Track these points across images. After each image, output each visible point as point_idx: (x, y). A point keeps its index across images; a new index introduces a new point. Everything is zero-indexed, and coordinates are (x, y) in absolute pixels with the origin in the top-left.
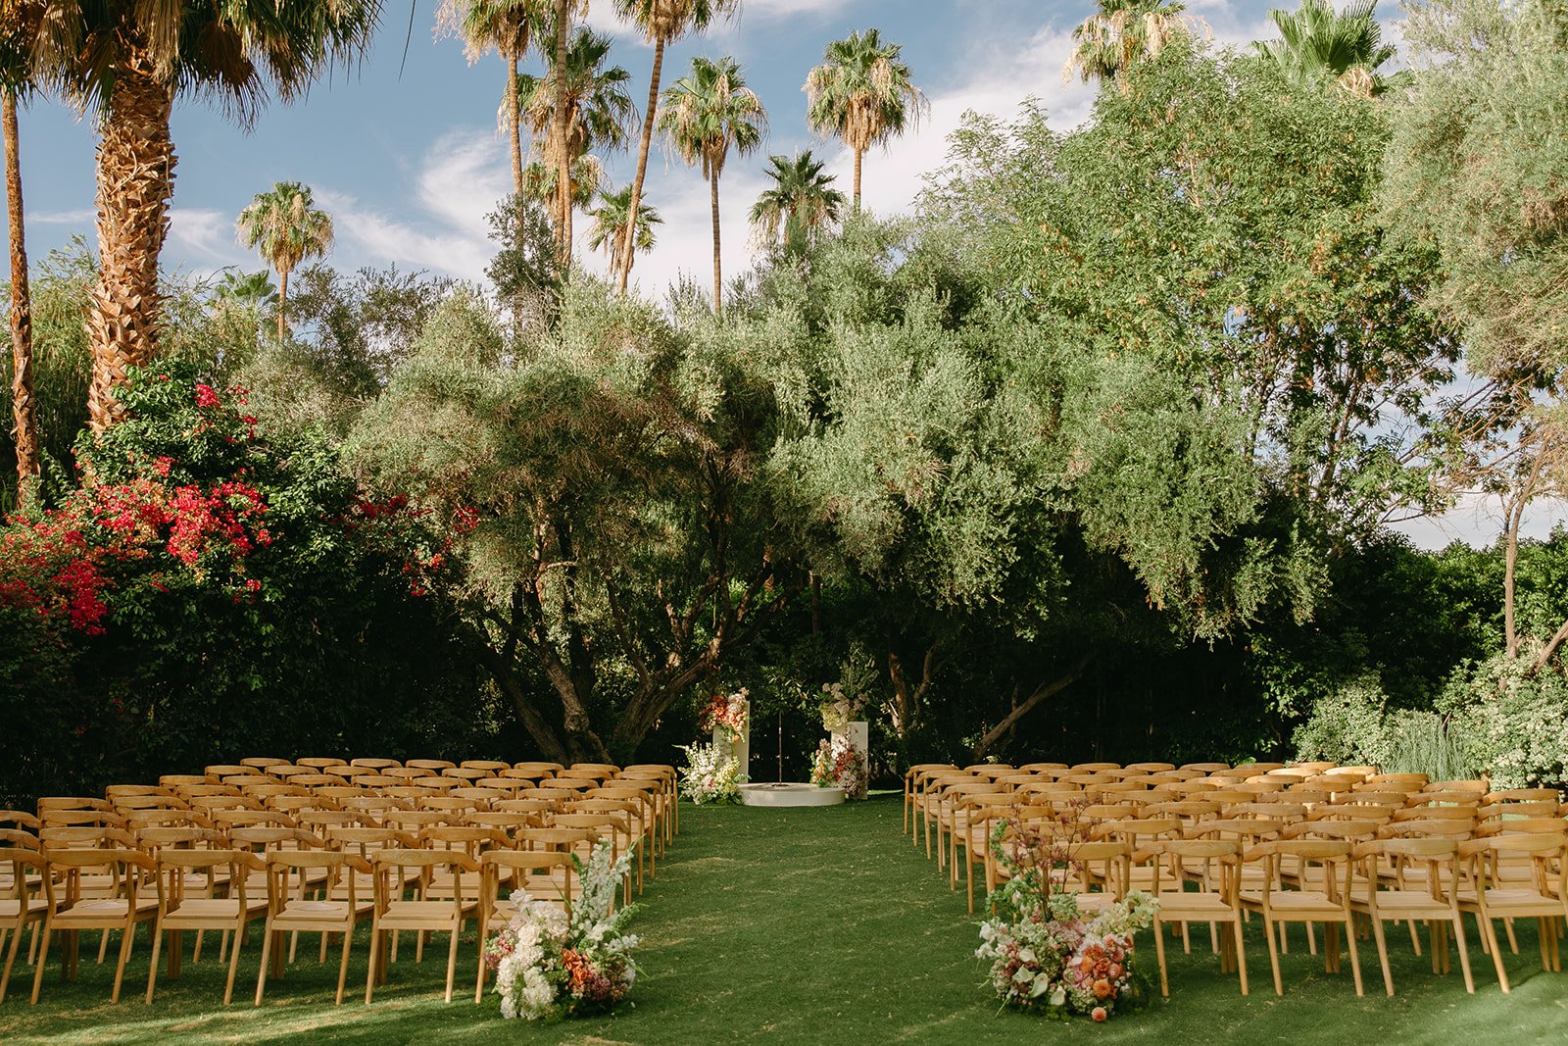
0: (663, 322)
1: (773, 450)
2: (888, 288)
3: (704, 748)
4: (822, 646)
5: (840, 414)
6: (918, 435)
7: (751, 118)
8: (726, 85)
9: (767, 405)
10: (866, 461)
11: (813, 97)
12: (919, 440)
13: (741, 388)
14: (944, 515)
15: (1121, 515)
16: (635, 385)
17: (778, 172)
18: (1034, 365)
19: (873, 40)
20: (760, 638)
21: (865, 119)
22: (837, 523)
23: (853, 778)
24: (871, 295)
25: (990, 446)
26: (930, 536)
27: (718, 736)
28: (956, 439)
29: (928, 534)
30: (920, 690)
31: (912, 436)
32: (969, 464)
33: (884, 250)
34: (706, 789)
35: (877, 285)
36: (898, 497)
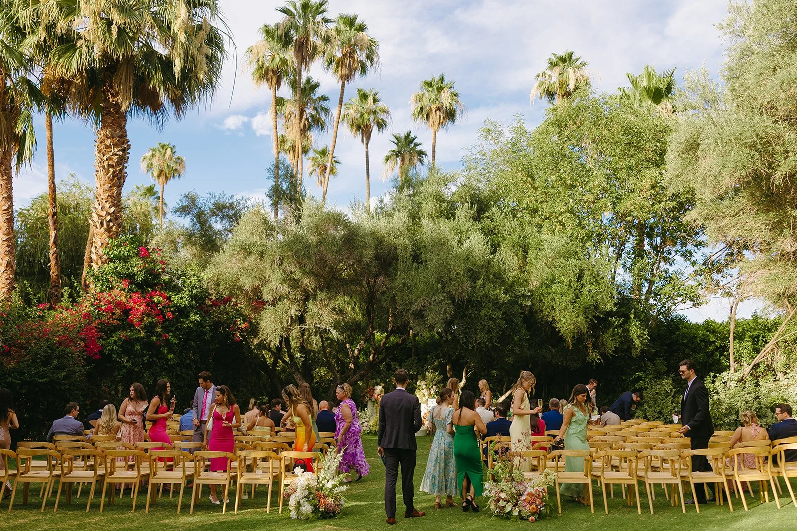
1: (396, 277)
2: (448, 202)
4: (417, 363)
5: (426, 261)
6: (461, 271)
7: (382, 116)
8: (372, 101)
9: (394, 257)
10: (438, 282)
11: (414, 107)
12: (462, 273)
13: (382, 249)
14: (472, 307)
15: (553, 306)
17: (396, 141)
18: (514, 238)
19: (442, 79)
20: (388, 360)
21: (438, 117)
22: (424, 310)
24: (441, 206)
25: (494, 275)
26: (466, 316)
27: (369, 405)
28: (478, 272)
29: (465, 315)
30: (462, 384)
31: (458, 271)
32: (484, 284)
33: (446, 185)
34: (365, 428)
35: (443, 201)
36: (452, 298)
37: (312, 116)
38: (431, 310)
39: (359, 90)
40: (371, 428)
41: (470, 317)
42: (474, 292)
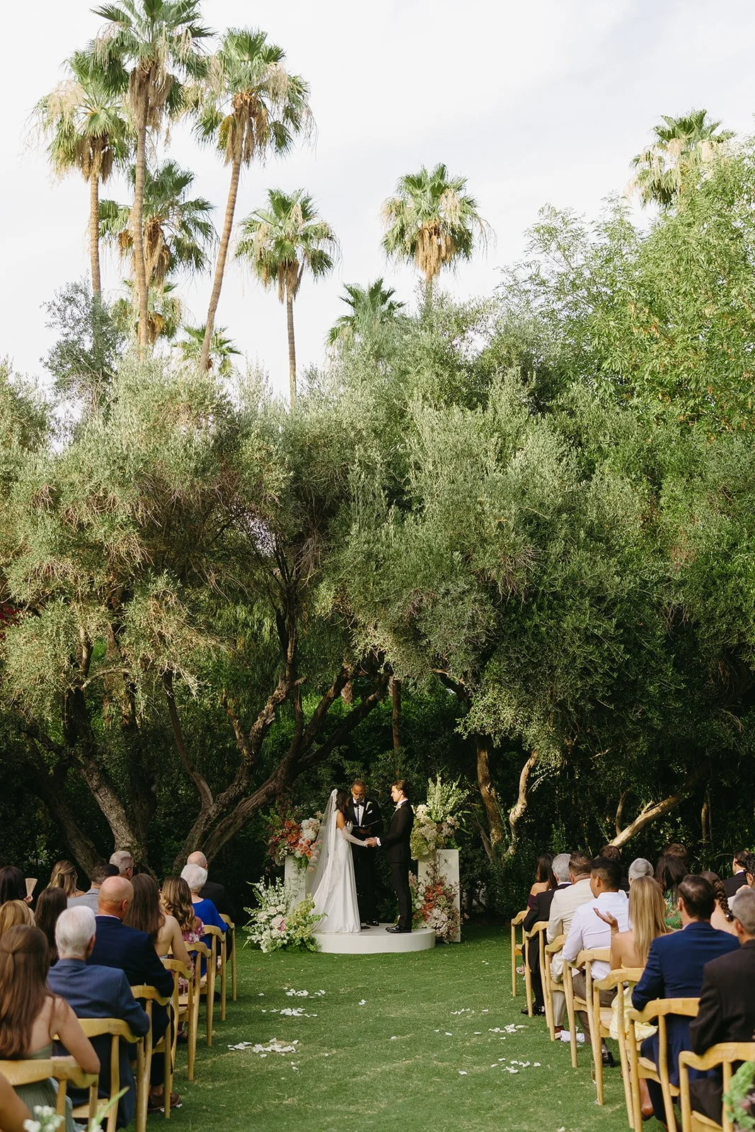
0: (224, 397)
1: (347, 539)
2: (470, 370)
3: (274, 883)
4: (404, 762)
5: (421, 501)
6: (509, 518)
7: (323, 246)
8: (300, 213)
9: (341, 492)
10: (452, 548)
11: (383, 227)
12: (511, 524)
13: (312, 473)
14: (540, 609)
15: (739, 609)
16: (193, 465)
17: (351, 299)
18: (629, 448)
20: (337, 755)
21: (435, 246)
22: (421, 619)
23: (444, 917)
24: (452, 375)
25: (589, 533)
26: (526, 631)
27: (290, 869)
28: (550, 523)
29: (523, 630)
30: (516, 811)
31: (503, 520)
32: (566, 553)
33: (464, 332)
34: (275, 933)
35: (459, 368)
36: (489, 588)
37: (178, 243)
38: (437, 619)
39: (271, 193)
40: (291, 932)
41: (536, 635)
42: (544, 572)
